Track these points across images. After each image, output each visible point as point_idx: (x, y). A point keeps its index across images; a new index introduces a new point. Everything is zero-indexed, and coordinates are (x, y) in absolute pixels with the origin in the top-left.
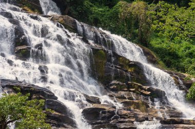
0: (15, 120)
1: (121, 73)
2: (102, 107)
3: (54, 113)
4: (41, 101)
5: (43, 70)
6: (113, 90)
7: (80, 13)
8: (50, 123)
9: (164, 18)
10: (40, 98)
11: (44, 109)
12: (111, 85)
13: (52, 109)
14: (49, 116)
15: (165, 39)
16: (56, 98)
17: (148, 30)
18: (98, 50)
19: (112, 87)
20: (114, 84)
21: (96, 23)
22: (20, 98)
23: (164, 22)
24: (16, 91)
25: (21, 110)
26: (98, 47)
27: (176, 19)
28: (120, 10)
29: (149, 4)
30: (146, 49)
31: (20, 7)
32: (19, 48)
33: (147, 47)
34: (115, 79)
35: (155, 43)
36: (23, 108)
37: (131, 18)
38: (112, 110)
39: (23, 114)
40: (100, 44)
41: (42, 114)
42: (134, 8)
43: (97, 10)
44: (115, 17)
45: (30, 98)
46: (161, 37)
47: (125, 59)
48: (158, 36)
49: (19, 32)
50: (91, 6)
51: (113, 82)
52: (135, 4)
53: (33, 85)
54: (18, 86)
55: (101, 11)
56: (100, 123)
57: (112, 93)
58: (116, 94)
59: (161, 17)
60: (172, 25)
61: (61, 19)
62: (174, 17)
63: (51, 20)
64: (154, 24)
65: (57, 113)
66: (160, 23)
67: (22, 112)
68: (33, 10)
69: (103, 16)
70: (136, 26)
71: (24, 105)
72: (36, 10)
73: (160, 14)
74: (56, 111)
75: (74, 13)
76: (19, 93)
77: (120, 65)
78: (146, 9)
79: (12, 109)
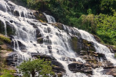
0: (38, 70)
1: (85, 47)
2: (77, 63)
3: (56, 66)
4: (49, 62)
5: (49, 48)
6: (81, 55)
7: (64, 21)
8: (54, 71)
9: (102, 21)
10: (49, 60)
11: (51, 65)
12: (81, 53)
13: (55, 65)
14: (53, 68)
15: (103, 31)
16: (56, 60)
17: (95, 27)
18: (74, 37)
19: (81, 54)
20: (82, 52)
21: (72, 25)
22: (40, 61)
23: (103, 23)
24: (38, 58)
25: (41, 66)
26: (73, 36)
27: (108, 21)
28: (82, 19)
29: (95, 15)
30: (95, 36)
31: (38, 20)
32: (39, 38)
33: (95, 34)
34: (82, 50)
35: (99, 32)
36: (42, 65)
37: (88, 22)
38: (81, 64)
39: (42, 68)
40: (74, 35)
41: (50, 67)
42: (88, 17)
43: (72, 19)
44: (80, 22)
45: (45, 61)
46: (102, 30)
47: (86, 41)
48: (100, 30)
49: (38, 31)
50: (69, 18)
51: (81, 51)
52: (89, 16)
53: (45, 55)
54: (39, 55)
55: (74, 20)
56: (77, 70)
57: (81, 56)
58: (83, 57)
59: (101, 21)
60: (106, 24)
61: (56, 25)
62: (107, 20)
63: (52, 25)
64: (98, 24)
65: (57, 67)
66: (101, 24)
67: (42, 67)
68: (44, 21)
69: (75, 22)
70: (90, 25)
71: (42, 64)
72: (45, 21)
73: (100, 19)
74: (57, 65)
75: (62, 21)
76: (40, 59)
77: (84, 43)
78: (94, 18)
79: (37, 66)
